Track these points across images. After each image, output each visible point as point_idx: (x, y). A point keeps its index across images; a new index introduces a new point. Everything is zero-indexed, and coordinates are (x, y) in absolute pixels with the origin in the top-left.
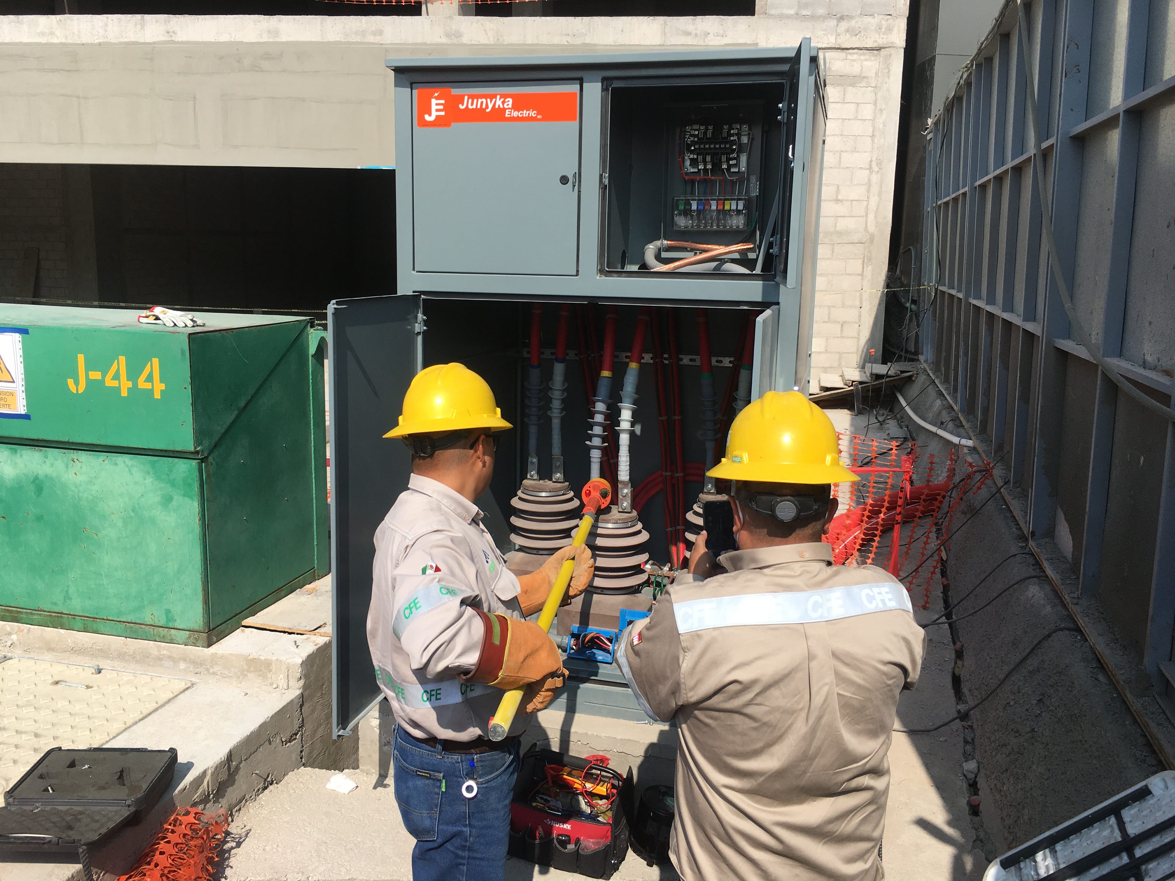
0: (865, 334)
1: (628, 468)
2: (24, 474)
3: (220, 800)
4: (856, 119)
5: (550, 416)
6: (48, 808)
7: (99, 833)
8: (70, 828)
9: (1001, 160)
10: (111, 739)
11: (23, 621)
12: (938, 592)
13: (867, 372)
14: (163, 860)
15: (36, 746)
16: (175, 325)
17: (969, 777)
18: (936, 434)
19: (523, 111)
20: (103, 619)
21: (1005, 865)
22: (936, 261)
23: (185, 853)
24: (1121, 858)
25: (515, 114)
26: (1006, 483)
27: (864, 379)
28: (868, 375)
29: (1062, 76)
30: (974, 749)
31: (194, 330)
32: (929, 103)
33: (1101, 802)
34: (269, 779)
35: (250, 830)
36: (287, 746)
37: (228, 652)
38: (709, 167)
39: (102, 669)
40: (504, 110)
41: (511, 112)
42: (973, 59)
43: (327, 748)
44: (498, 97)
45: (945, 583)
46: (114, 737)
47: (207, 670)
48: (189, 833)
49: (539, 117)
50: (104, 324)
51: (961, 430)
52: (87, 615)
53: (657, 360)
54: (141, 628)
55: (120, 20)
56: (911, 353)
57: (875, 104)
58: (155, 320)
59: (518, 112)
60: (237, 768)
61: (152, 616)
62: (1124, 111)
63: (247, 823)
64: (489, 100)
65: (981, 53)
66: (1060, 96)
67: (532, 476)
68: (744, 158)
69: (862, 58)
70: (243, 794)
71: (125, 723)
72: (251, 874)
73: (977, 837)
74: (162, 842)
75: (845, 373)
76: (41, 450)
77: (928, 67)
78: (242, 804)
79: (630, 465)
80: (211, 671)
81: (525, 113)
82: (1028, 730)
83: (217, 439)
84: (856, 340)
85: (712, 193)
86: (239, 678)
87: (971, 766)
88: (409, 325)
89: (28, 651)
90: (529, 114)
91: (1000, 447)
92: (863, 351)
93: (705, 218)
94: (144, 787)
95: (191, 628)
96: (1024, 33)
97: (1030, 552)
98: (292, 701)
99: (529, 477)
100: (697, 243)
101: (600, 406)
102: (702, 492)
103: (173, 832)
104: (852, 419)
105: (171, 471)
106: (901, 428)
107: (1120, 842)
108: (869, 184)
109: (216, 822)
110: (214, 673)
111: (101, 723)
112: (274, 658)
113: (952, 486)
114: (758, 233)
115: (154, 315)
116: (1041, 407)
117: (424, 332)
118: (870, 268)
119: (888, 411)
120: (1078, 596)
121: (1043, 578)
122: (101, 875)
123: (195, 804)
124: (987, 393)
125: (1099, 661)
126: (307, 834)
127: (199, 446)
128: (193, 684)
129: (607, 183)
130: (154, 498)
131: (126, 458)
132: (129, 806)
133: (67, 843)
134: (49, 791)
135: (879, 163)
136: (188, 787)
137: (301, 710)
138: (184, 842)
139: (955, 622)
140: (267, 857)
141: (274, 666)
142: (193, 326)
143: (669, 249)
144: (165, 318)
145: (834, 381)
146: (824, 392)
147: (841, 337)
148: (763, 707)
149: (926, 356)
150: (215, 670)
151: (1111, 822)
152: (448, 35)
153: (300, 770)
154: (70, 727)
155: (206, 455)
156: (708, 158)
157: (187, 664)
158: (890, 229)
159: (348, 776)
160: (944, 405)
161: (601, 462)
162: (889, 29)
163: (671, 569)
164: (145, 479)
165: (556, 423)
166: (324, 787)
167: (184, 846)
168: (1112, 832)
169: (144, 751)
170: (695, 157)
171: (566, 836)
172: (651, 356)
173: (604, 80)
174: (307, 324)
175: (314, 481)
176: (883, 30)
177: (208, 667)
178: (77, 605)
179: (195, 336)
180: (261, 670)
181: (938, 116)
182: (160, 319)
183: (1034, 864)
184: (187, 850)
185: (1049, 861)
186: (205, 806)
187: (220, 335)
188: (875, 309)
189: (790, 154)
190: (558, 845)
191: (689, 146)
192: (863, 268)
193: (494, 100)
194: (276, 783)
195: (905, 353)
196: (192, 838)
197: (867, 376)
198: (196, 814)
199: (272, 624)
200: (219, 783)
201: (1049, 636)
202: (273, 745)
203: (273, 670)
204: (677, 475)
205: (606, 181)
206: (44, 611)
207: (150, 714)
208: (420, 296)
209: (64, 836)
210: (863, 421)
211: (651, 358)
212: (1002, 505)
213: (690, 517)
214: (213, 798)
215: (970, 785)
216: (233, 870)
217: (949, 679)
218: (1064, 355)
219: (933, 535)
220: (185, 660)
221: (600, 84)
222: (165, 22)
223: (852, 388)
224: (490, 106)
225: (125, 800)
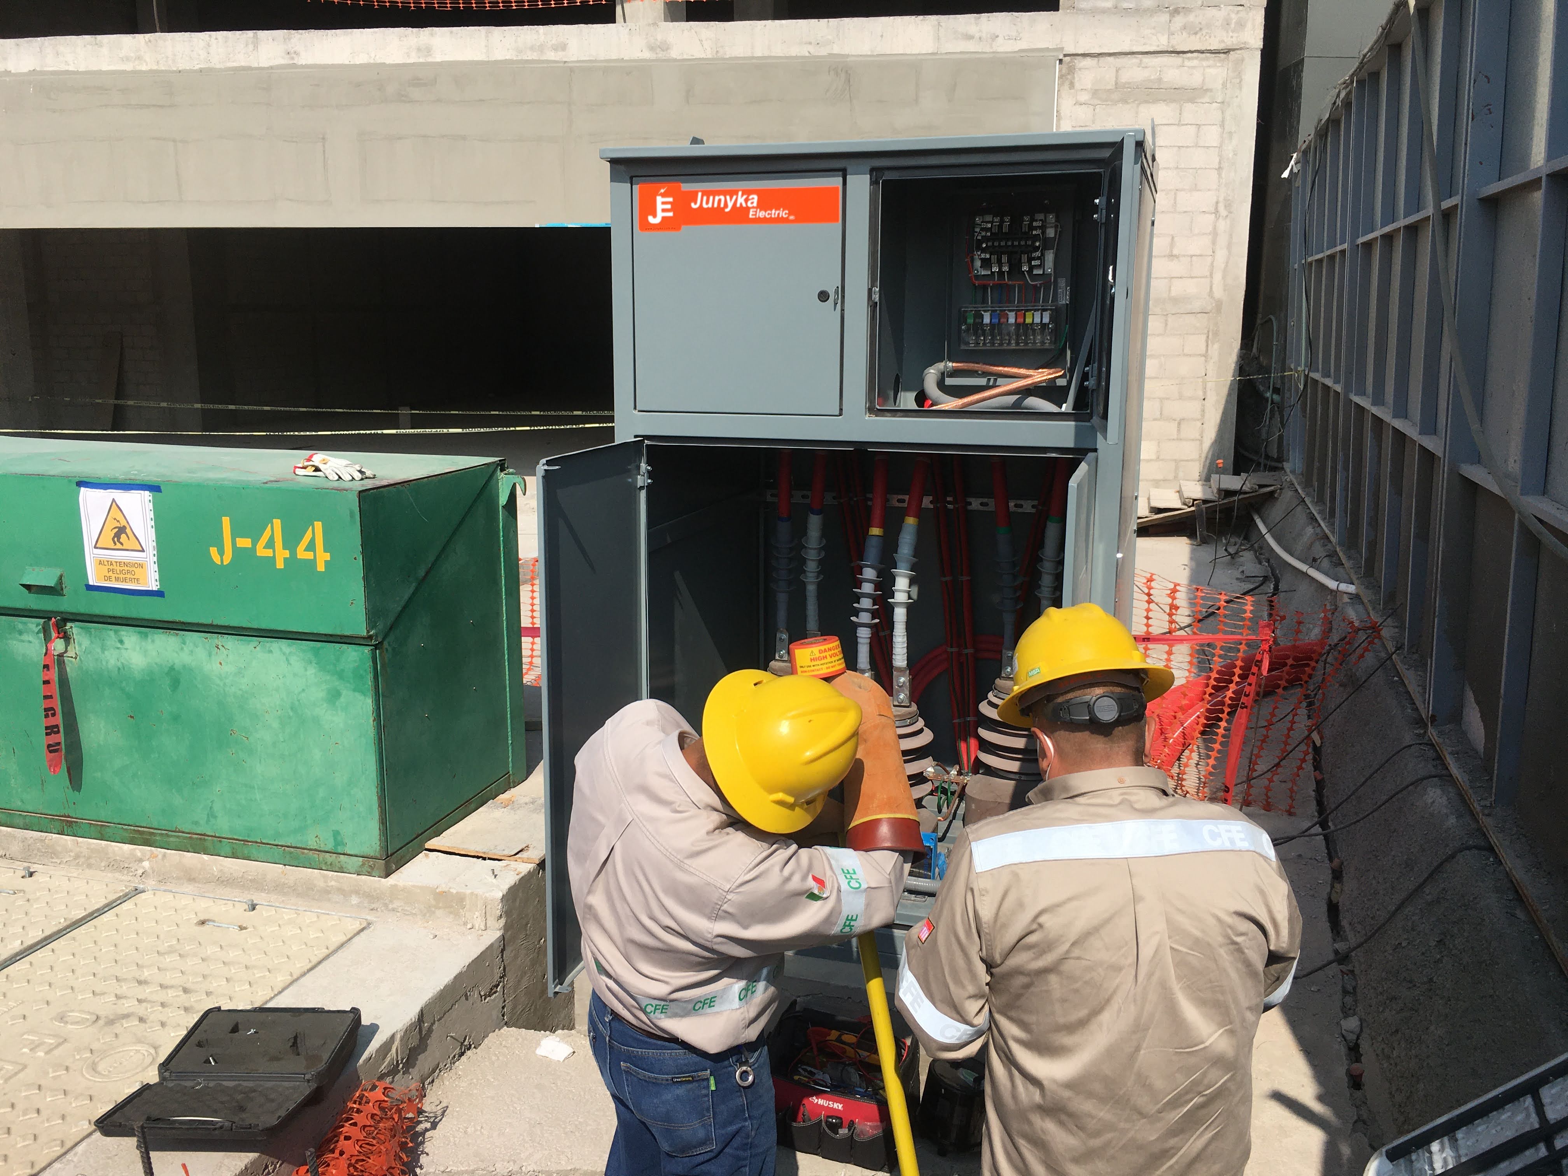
0: (1210, 434)
1: (905, 650)
2: (156, 664)
3: (410, 1070)
4: (1197, 146)
5: (804, 581)
6: (211, 1084)
7: (277, 1116)
8: (242, 1109)
9: (1390, 215)
10: (276, 995)
11: (157, 844)
12: (1310, 790)
13: (1213, 486)
14: (350, 1147)
15: (187, 1005)
16: (340, 477)
17: (1348, 1038)
18: (1305, 574)
19: (771, 210)
20: (257, 842)
21: (1392, 1156)
22: (1306, 338)
23: (374, 1138)
24: (1537, 1150)
25: (761, 214)
26: (1398, 649)
27: (1209, 496)
28: (1215, 491)
29: (1468, 118)
30: (1356, 1001)
31: (363, 485)
32: (1295, 123)
33: (1517, 1077)
34: (466, 1043)
35: (447, 1107)
36: (486, 1001)
37: (410, 883)
38: (1006, 268)
39: (257, 905)
40: (748, 209)
41: (756, 212)
42: (1353, 74)
43: (533, 1002)
44: (740, 193)
45: (1319, 778)
46: (280, 993)
47: (386, 905)
48: (378, 1113)
49: (792, 217)
50: (251, 478)
51: (1340, 569)
52: (236, 837)
53: (938, 505)
54: (303, 853)
55: (226, 40)
56: (1273, 459)
57: (1222, 125)
58: (314, 471)
59: (766, 212)
60: (430, 1030)
61: (317, 839)
62: (1548, 175)
63: (443, 1098)
64: (728, 197)
65: (1363, 67)
66: (1466, 144)
67: (781, 657)
68: (1050, 257)
69: (1205, 63)
70: (437, 1063)
71: (291, 975)
72: (451, 1163)
73: (1359, 1116)
74: (347, 1124)
75: (1183, 489)
76: (177, 634)
77: (1294, 73)
78: (436, 1074)
79: (908, 647)
80: (391, 906)
81: (774, 213)
82: (1425, 979)
83: (392, 619)
84: (1198, 442)
85: (1010, 301)
86: (424, 915)
87: (1352, 1023)
88: (630, 478)
89: (164, 881)
90: (779, 214)
91: (1391, 597)
92: (1207, 457)
93: (1000, 334)
94: (324, 1058)
95: (365, 854)
96: (1420, 54)
97: (1430, 742)
98: (491, 946)
99: (777, 657)
100: (991, 365)
101: (869, 573)
102: (1000, 677)
103: (359, 1111)
104: (1193, 552)
105: (338, 660)
106: (1260, 563)
107: (1536, 1129)
108: (1215, 233)
109: (409, 1099)
110: (393, 910)
111: (262, 975)
112: (468, 892)
113: (1327, 648)
114: (1069, 352)
115: (313, 466)
116: (1443, 552)
117: (649, 486)
118: (1216, 346)
119: (1241, 538)
120: (1491, 804)
121: (1446, 778)
122: (278, 1166)
123: (382, 1077)
124: (1374, 523)
125: (1517, 892)
126: (516, 1113)
127: (372, 629)
128: (369, 924)
129: (877, 300)
130: (318, 694)
131: (283, 644)
132: (308, 1081)
133: (242, 1128)
134: (211, 1063)
135: (1228, 206)
136: (374, 1056)
137: (502, 955)
138: (373, 1124)
139: (1333, 831)
140: (470, 1141)
141: (468, 902)
142: (362, 479)
143: (955, 373)
144: (327, 469)
145: (1169, 499)
146: (1156, 514)
147: (1177, 439)
148: (1083, 961)
149: (1294, 464)
150: (394, 906)
151: (1527, 1103)
152: (652, 49)
153: (502, 1031)
154: (225, 980)
155: (380, 639)
156: (1005, 259)
157: (360, 897)
158: (1243, 293)
159: (562, 1039)
160: (1317, 534)
161: (870, 643)
162: (1241, 25)
163: (960, 773)
164: (306, 670)
165: (811, 589)
166: (534, 1052)
167: (373, 1128)
168: (1528, 1116)
169: (321, 1012)
170: (988, 256)
171: (837, 1118)
172: (931, 498)
173: (872, 170)
174: (497, 467)
175: (507, 664)
176: (1233, 26)
177: (387, 901)
178: (223, 825)
179: (367, 493)
180: (452, 907)
181: (1307, 142)
182: (320, 470)
183: (1428, 1155)
184: (377, 1133)
185: (1449, 1153)
186: (393, 1078)
187: (395, 489)
188: (1223, 402)
189: (1110, 278)
190: (826, 1129)
191: (980, 243)
192: (1207, 346)
193: (734, 197)
194: (475, 1047)
195: (1265, 459)
196: (382, 1118)
197: (1213, 492)
198: (385, 1089)
199: (462, 846)
200: (410, 1049)
201: (1453, 856)
202: (471, 1000)
203: (467, 906)
204: (966, 651)
205: (876, 297)
206: (183, 832)
207: (320, 963)
208: (643, 441)
209: (236, 1119)
210: (1207, 553)
211: (931, 502)
212: (1394, 677)
213: (984, 708)
214: (402, 1068)
215: (1350, 1049)
216: (430, 1157)
217: (1324, 908)
218: (1472, 488)
219: (1303, 712)
220: (357, 892)
221: (869, 176)
222: (285, 39)
223: (1193, 509)
224: (730, 205)
225: (304, 1075)
